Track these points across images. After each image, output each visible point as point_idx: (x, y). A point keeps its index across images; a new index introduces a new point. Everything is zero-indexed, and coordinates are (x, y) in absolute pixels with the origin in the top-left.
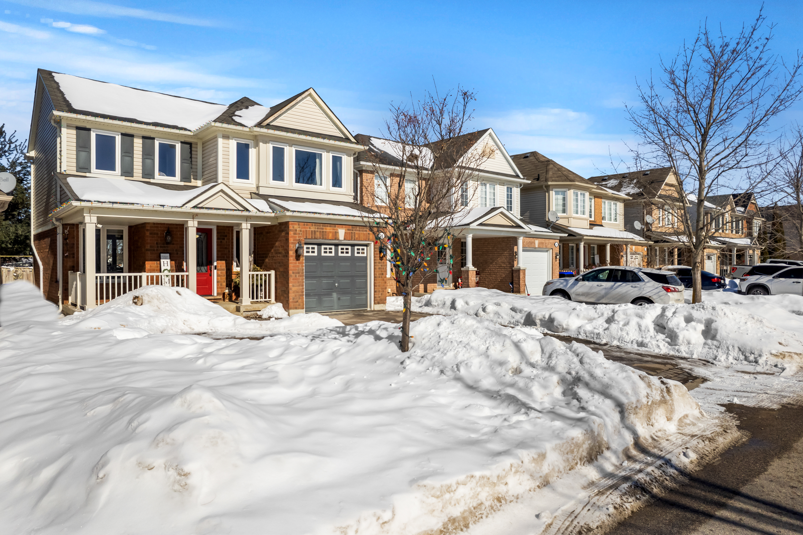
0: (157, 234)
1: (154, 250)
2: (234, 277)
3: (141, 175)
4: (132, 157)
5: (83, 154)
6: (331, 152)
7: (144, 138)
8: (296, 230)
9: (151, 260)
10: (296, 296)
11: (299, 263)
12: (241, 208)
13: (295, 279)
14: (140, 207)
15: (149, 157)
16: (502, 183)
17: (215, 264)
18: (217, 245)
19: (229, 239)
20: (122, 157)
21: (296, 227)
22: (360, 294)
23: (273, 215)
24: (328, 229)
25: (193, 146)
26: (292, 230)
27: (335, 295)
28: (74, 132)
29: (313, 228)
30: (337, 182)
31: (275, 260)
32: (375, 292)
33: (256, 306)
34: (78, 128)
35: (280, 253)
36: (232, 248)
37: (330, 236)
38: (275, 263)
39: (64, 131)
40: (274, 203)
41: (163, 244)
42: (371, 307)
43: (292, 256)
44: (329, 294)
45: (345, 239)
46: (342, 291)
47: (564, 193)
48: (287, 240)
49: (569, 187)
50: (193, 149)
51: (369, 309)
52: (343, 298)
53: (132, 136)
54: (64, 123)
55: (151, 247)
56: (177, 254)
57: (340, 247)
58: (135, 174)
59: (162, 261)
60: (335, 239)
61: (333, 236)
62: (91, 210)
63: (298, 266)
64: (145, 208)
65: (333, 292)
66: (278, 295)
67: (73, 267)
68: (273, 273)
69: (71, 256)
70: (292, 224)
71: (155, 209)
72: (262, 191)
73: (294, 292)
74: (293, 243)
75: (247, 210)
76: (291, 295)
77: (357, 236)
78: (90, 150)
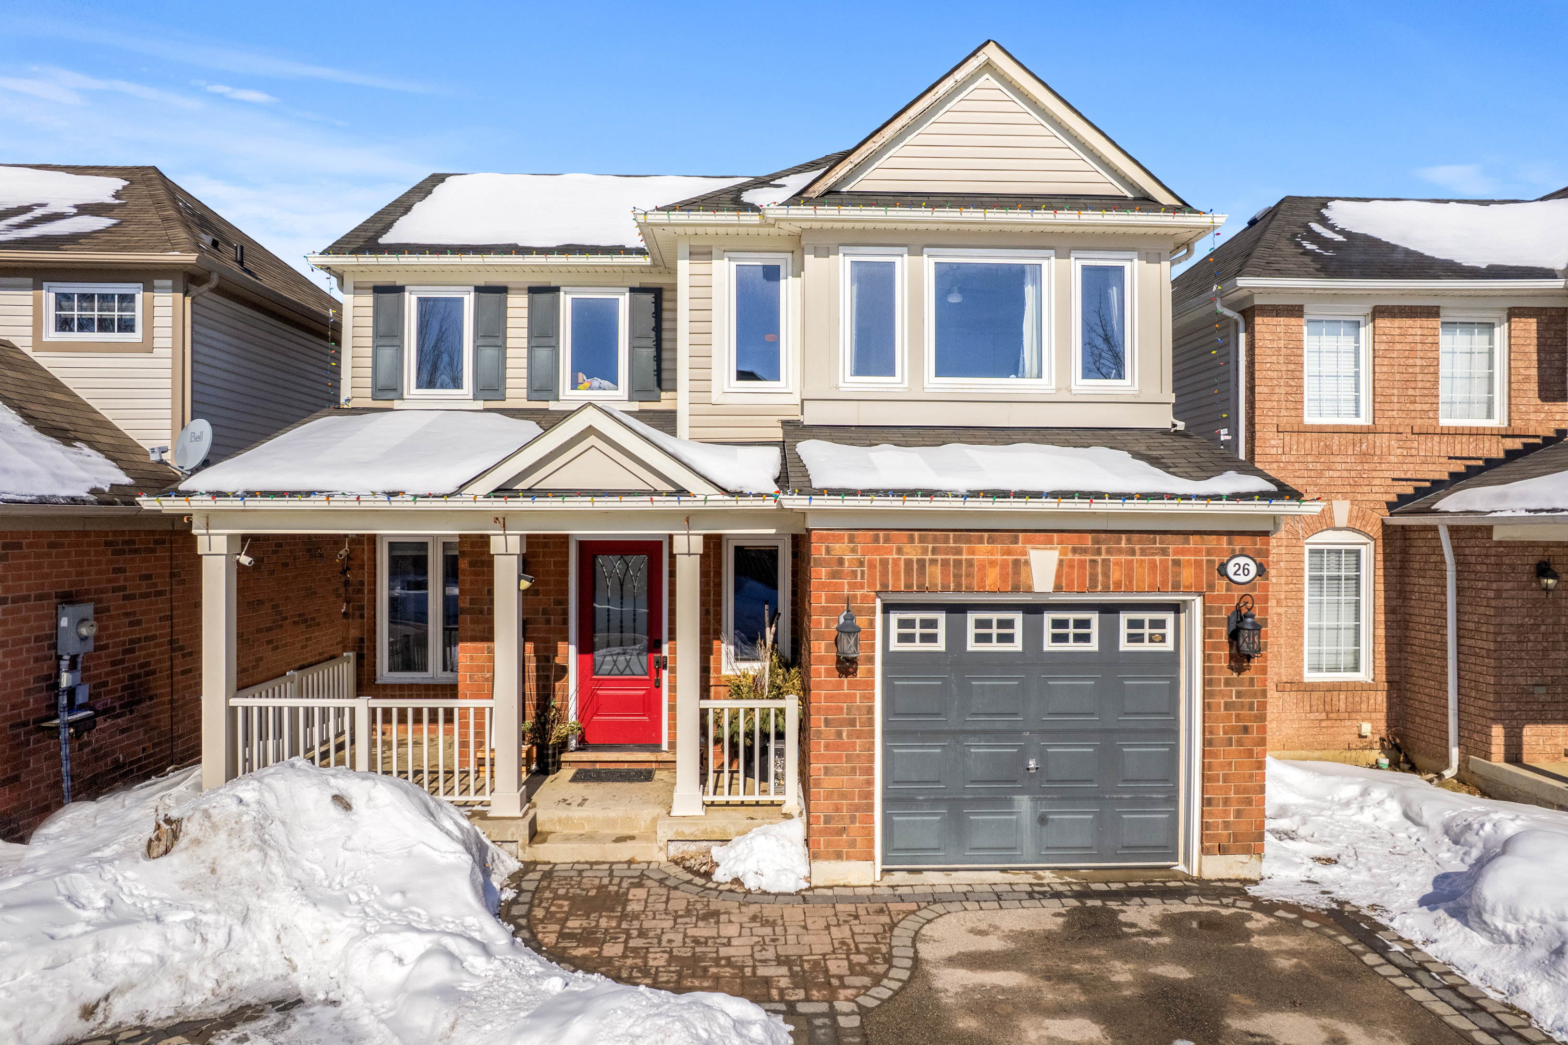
3: (524, 393)
4: (503, 347)
5: (387, 354)
6: (1073, 255)
8: (841, 562)
10: (837, 809)
11: (851, 686)
13: (837, 747)
15: (543, 341)
17: (665, 650)
20: (477, 348)
21: (841, 548)
22: (1140, 802)
23: (774, 505)
24: (983, 551)
25: (666, 295)
26: (820, 563)
27: (1024, 804)
28: (369, 300)
29: (913, 551)
32: (1206, 802)
33: (720, 821)
34: (378, 290)
37: (992, 578)
42: (1187, 861)
43: (821, 660)
44: (998, 800)
45: (1058, 588)
46: (1058, 790)
48: (810, 596)
50: (664, 305)
51: (1181, 867)
52: (1061, 816)
53: (502, 290)
54: (348, 282)
55: (472, 601)
57: (1048, 617)
58: (509, 393)
60: (1016, 590)
61: (1004, 577)
62: (210, 518)
65: (1021, 791)
67: (362, 640)
69: (357, 613)
70: (822, 539)
72: (813, 416)
73: (829, 796)
74: (825, 611)
77: (1115, 575)
78: (403, 342)
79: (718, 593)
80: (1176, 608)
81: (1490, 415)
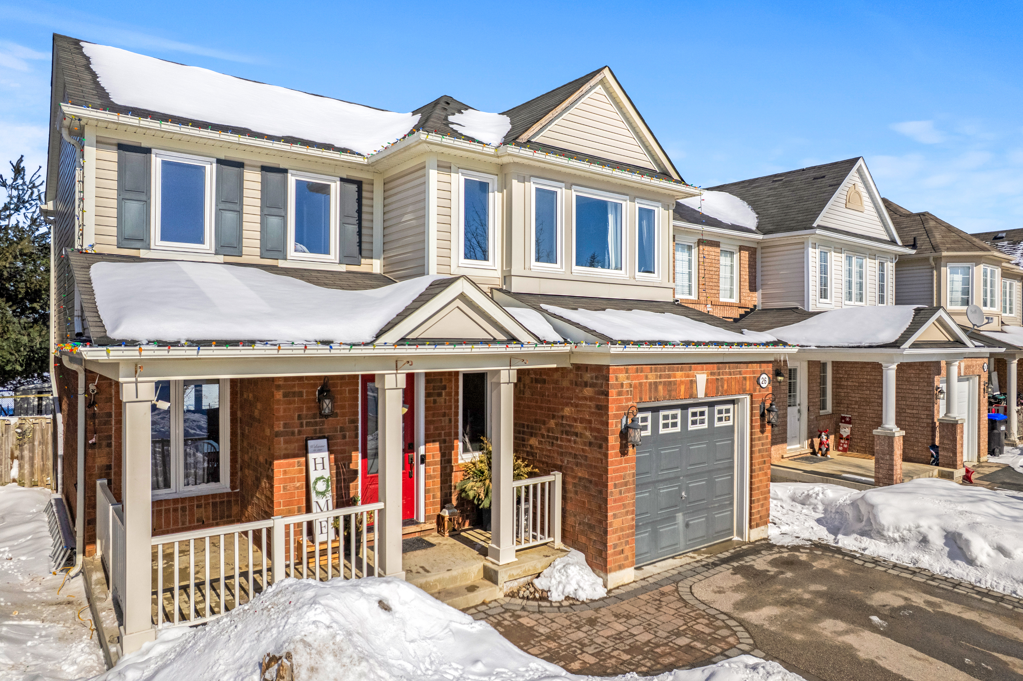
0: (300, 394)
1: (293, 433)
2: (457, 478)
3: (257, 251)
4: (240, 213)
5: (133, 207)
6: (637, 200)
7: (265, 169)
8: (622, 385)
9: (286, 457)
10: (618, 539)
12: (500, 337)
14: (271, 352)
15: (274, 211)
16: (873, 254)
17: (422, 450)
18: (427, 409)
19: (449, 394)
20: (219, 211)
21: (622, 376)
23: (567, 348)
24: (679, 376)
25: (365, 187)
26: (615, 386)
27: (680, 518)
28: (113, 155)
29: (652, 377)
31: (560, 446)
33: (530, 562)
34: (122, 147)
35: (576, 434)
37: (682, 391)
38: (561, 454)
39: (91, 152)
40: (561, 318)
41: (314, 416)
42: (741, 533)
43: (613, 448)
45: (706, 395)
46: (692, 507)
47: (967, 271)
48: (603, 409)
49: (977, 260)
50: (364, 194)
51: (736, 538)
52: (694, 521)
53: (240, 165)
54: (90, 135)
55: (285, 425)
56: (344, 437)
57: (690, 411)
58: (245, 250)
59: (311, 456)
60: (688, 396)
61: (684, 389)
62: (138, 368)
63: (625, 469)
64: (283, 353)
65: (679, 511)
66: (568, 528)
68: (557, 477)
69: (104, 443)
70: (615, 372)
71: (311, 352)
72: (517, 286)
74: (616, 416)
75: (512, 339)
76: (612, 539)
77: (721, 386)
78: (150, 198)
79: (457, 407)
80: (733, 402)
81: (731, 297)
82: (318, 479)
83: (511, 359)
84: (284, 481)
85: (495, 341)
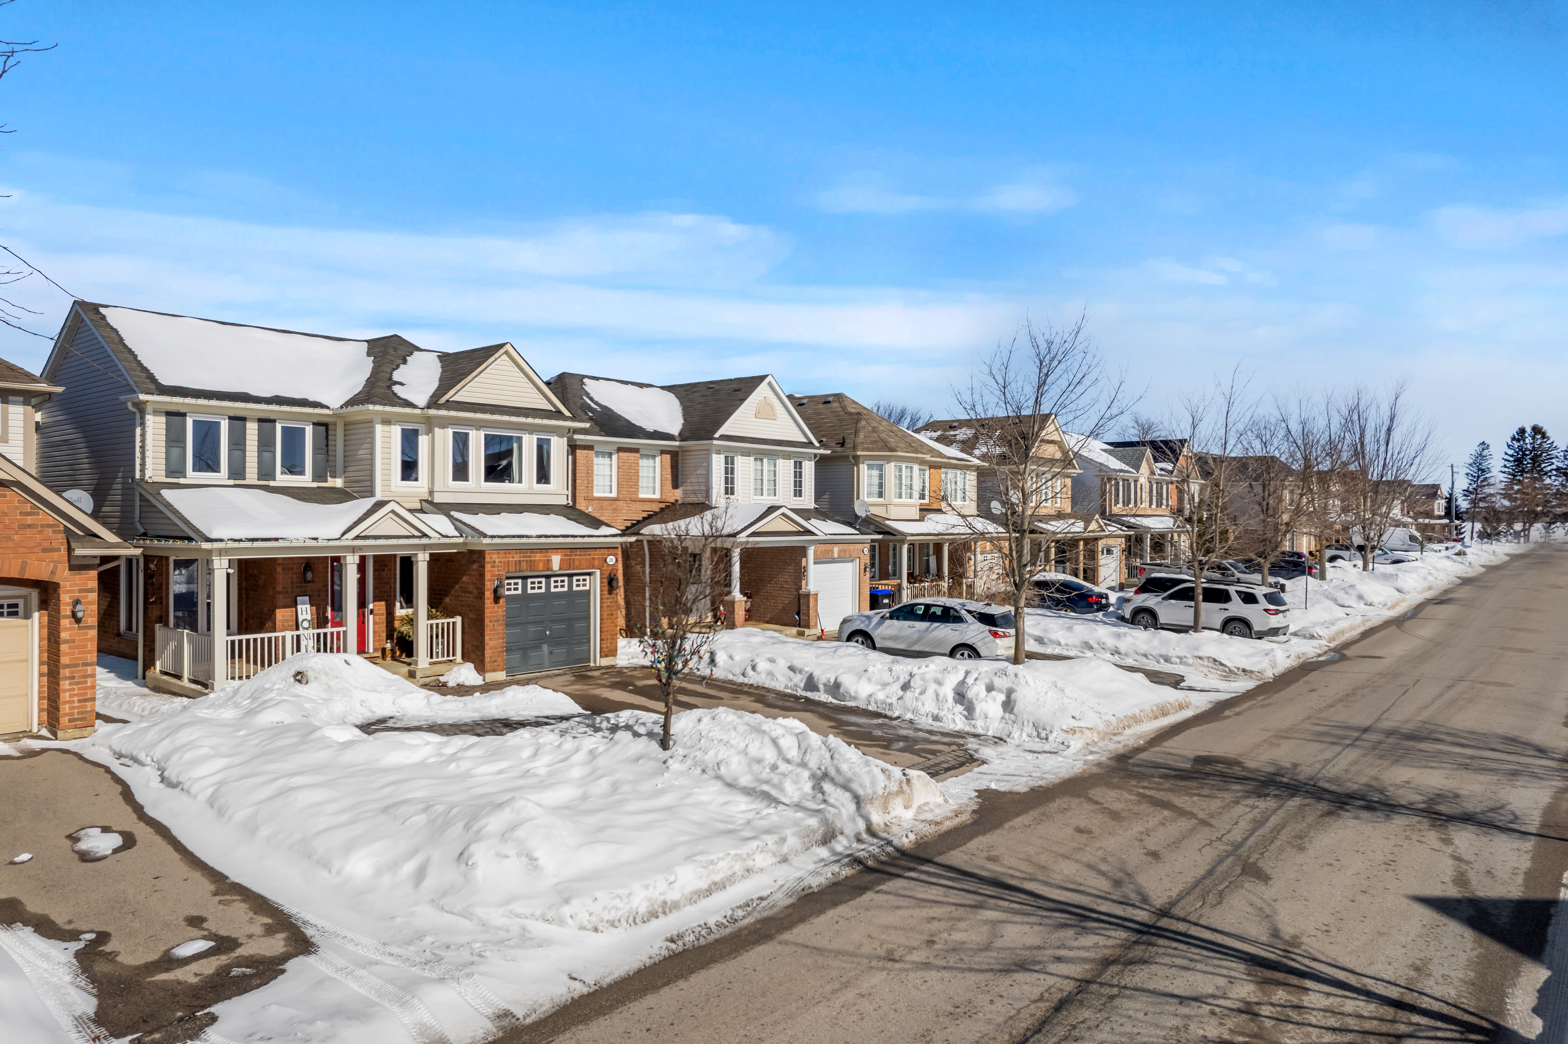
0: (292, 569)
1: (288, 592)
2: (397, 624)
3: (256, 476)
4: (244, 451)
5: (175, 451)
6: (535, 434)
7: (260, 421)
8: (494, 562)
9: (284, 607)
10: (494, 653)
11: (498, 607)
12: (417, 534)
13: (494, 630)
14: (287, 544)
15: (267, 449)
16: (787, 456)
17: (371, 606)
18: (375, 579)
19: (390, 570)
20: (230, 451)
21: (494, 557)
22: (580, 643)
23: (461, 540)
24: (538, 557)
25: (330, 427)
27: (545, 647)
28: (163, 419)
29: (517, 558)
30: (543, 476)
31: (461, 601)
32: (601, 640)
33: (438, 669)
34: (168, 414)
35: (469, 592)
36: (395, 583)
37: (541, 565)
38: (461, 606)
39: (150, 419)
40: (460, 521)
41: (301, 582)
42: (595, 662)
43: (488, 599)
44: (538, 647)
45: (560, 568)
46: (555, 641)
47: (880, 468)
48: (482, 575)
49: (889, 459)
50: (330, 432)
51: (592, 664)
52: (557, 651)
53: (244, 419)
54: (149, 408)
55: (283, 588)
56: (319, 595)
57: (553, 579)
58: (247, 476)
59: (299, 607)
60: (548, 570)
61: (544, 565)
62: (221, 552)
63: (497, 612)
64: (293, 545)
65: (544, 643)
66: (466, 651)
67: (161, 617)
68: (458, 620)
69: (159, 601)
70: (489, 554)
71: (306, 544)
72: (438, 499)
73: (491, 648)
74: (490, 580)
75: (425, 535)
76: (488, 653)
77: (577, 563)
78: (185, 445)
79: (395, 578)
80: (589, 574)
81: (654, 493)
82: (303, 620)
83: (424, 547)
84: (282, 621)
85: (413, 537)
